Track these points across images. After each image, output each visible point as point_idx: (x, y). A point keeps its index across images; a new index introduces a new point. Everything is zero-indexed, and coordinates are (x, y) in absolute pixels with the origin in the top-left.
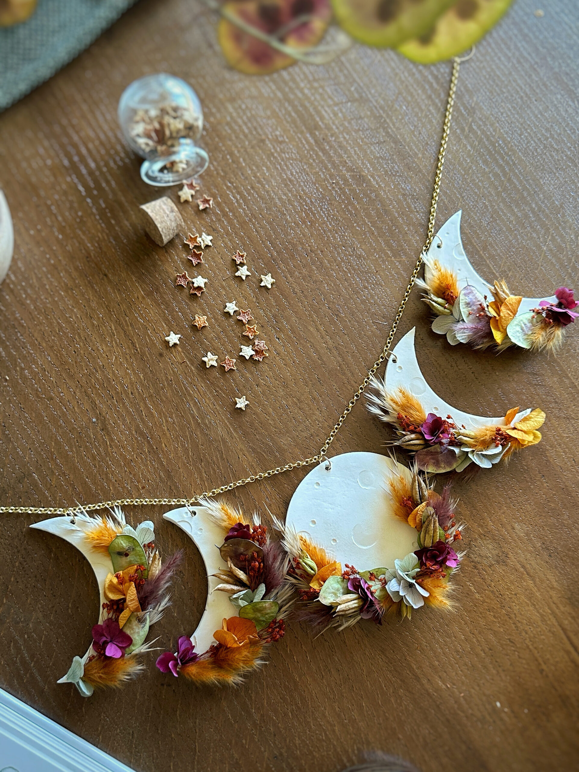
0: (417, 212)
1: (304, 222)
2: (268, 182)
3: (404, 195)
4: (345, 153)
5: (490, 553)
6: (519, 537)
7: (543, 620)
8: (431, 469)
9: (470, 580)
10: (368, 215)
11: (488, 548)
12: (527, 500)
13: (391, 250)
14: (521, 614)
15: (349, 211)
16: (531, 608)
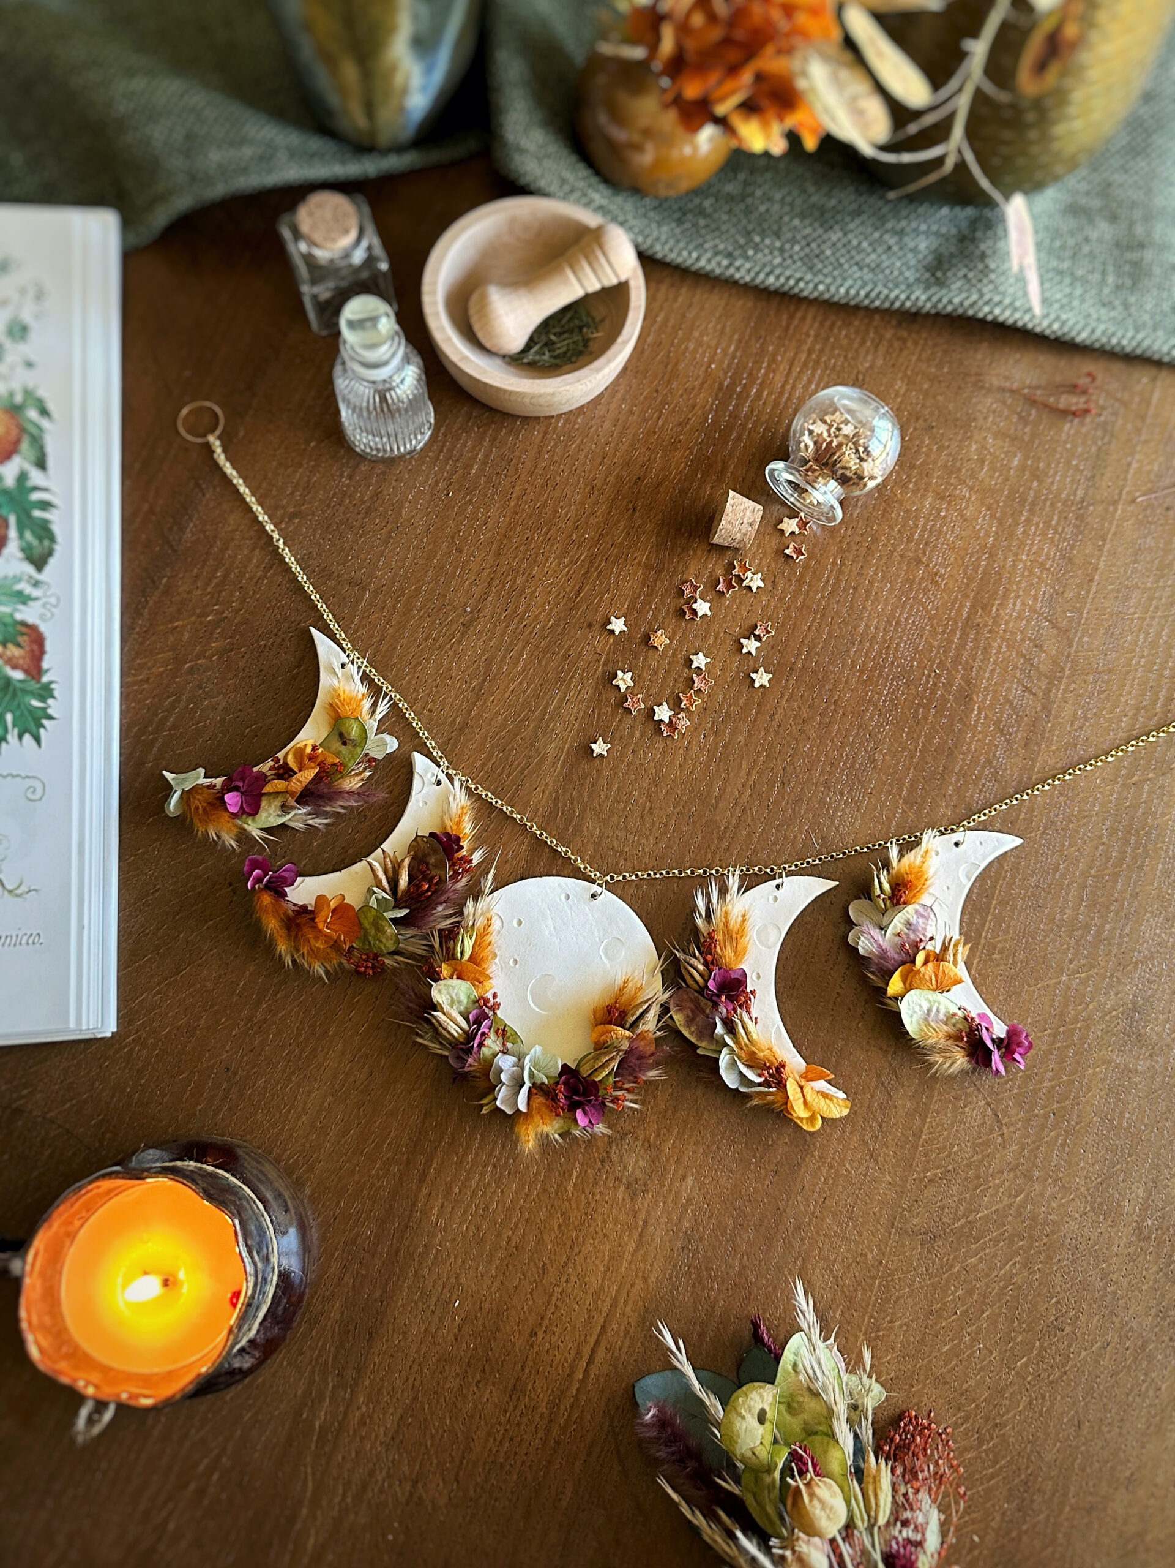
0: (981, 791)
1: (862, 672)
2: (877, 600)
3: (989, 762)
4: (982, 661)
5: (634, 1169)
6: (678, 1192)
7: (597, 1294)
8: (678, 1018)
9: (582, 1165)
10: (930, 738)
11: (637, 1161)
12: (731, 1171)
13: (910, 792)
14: (585, 1258)
15: (917, 711)
16: (602, 1268)
